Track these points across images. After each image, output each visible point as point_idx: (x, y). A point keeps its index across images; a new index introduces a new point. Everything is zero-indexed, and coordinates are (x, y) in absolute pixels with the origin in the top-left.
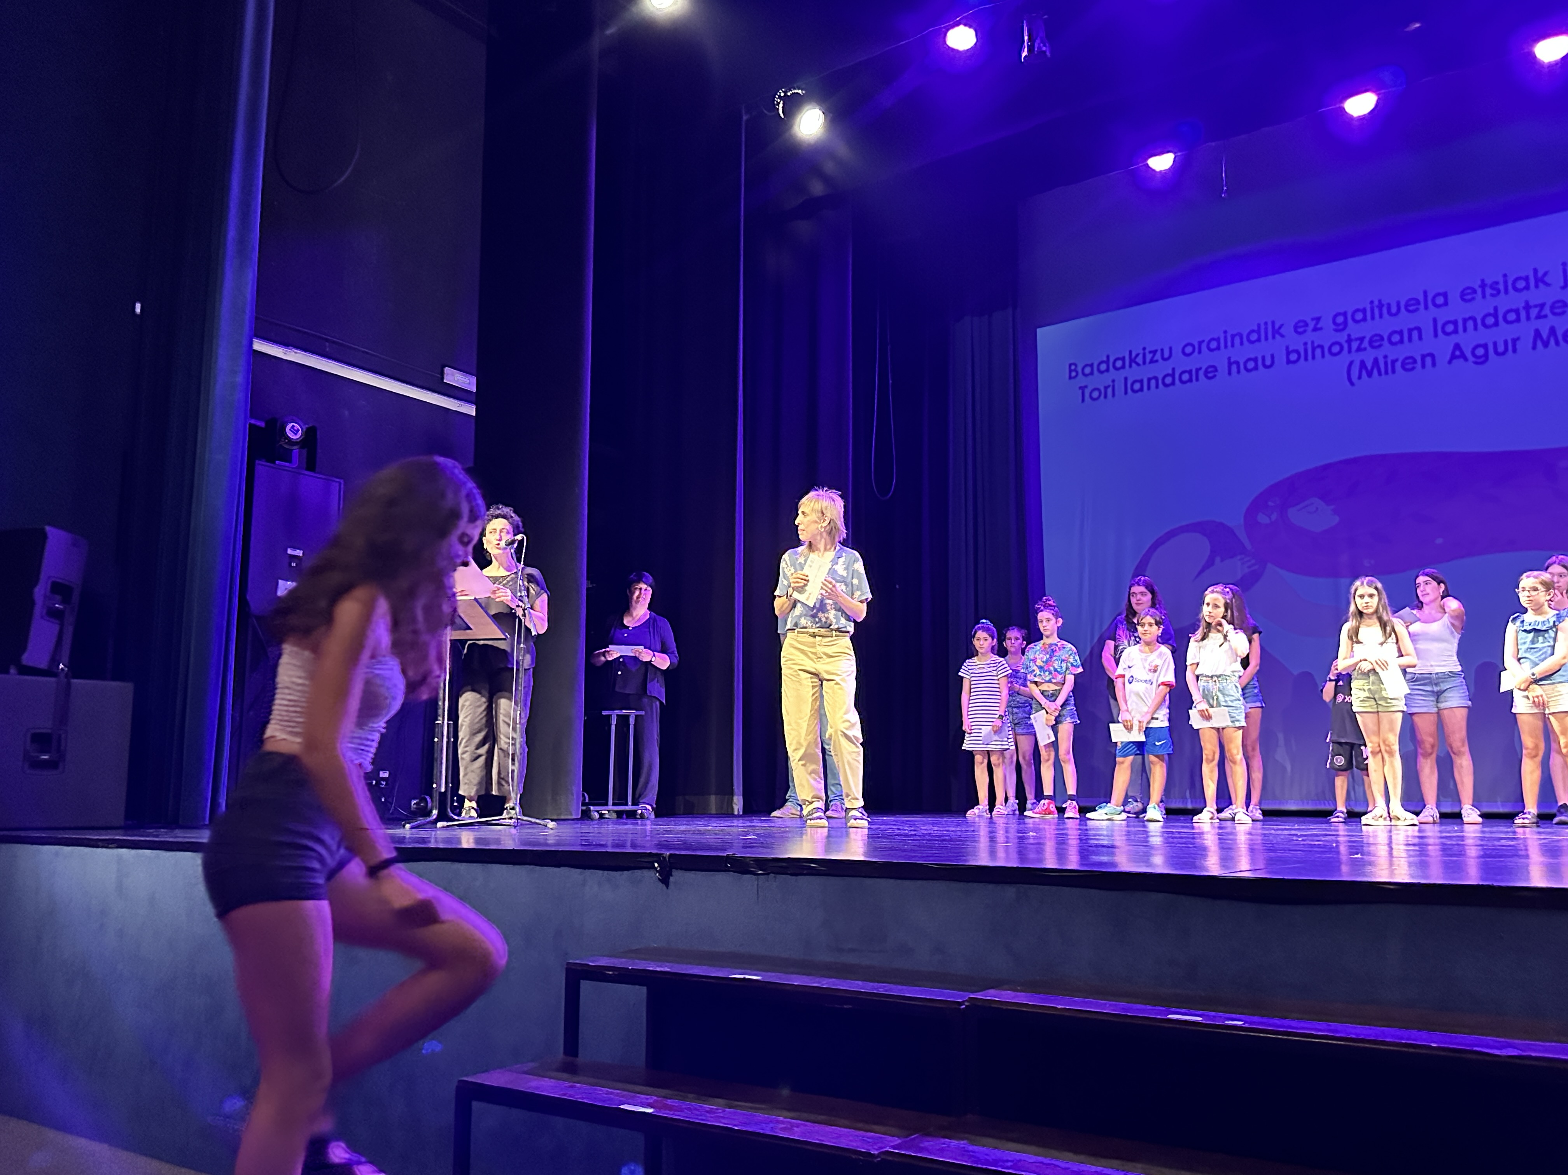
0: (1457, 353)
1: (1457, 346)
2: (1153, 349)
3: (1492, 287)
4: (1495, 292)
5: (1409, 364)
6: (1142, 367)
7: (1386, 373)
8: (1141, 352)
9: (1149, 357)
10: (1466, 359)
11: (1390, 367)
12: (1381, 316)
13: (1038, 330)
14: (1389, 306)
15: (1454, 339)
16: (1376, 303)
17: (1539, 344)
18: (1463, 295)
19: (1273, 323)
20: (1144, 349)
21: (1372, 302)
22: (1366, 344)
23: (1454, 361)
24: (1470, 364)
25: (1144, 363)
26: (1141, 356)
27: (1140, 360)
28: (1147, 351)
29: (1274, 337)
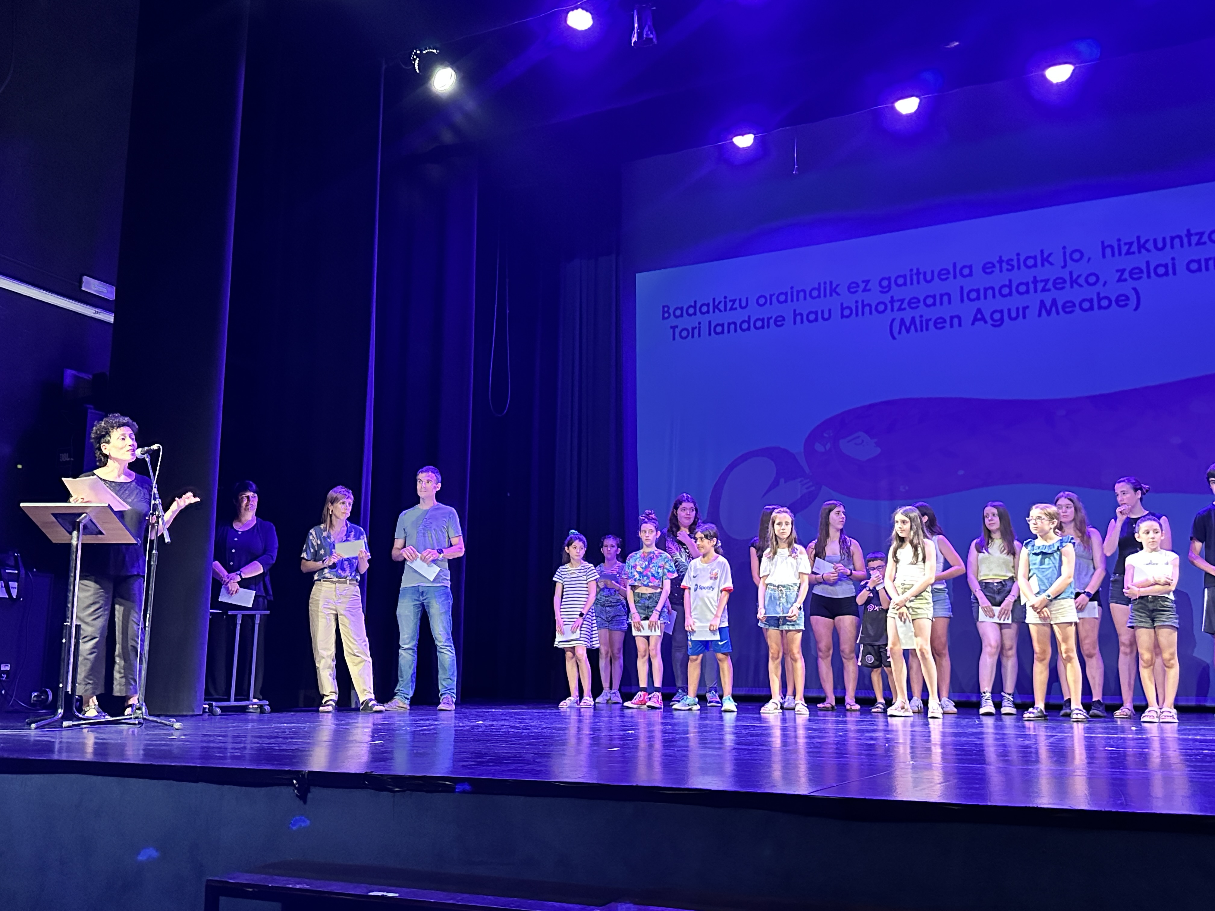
0: (979, 317)
1: (979, 311)
2: (733, 298)
3: (1008, 264)
4: (1010, 267)
5: (939, 323)
6: (724, 313)
7: (922, 330)
8: (723, 300)
9: (729, 305)
10: (986, 322)
11: (925, 326)
12: (918, 283)
13: (637, 275)
14: (925, 273)
15: (977, 305)
16: (915, 271)
17: (1044, 312)
18: (984, 268)
19: (831, 283)
20: (725, 298)
21: (911, 270)
22: (905, 305)
23: (977, 323)
24: (989, 325)
25: (725, 310)
26: (722, 304)
27: (722, 306)
28: (728, 300)
29: (831, 295)
